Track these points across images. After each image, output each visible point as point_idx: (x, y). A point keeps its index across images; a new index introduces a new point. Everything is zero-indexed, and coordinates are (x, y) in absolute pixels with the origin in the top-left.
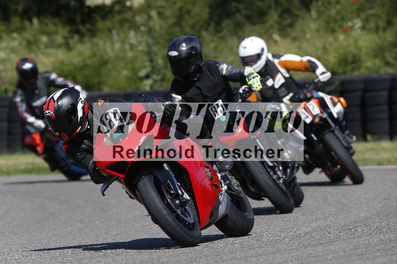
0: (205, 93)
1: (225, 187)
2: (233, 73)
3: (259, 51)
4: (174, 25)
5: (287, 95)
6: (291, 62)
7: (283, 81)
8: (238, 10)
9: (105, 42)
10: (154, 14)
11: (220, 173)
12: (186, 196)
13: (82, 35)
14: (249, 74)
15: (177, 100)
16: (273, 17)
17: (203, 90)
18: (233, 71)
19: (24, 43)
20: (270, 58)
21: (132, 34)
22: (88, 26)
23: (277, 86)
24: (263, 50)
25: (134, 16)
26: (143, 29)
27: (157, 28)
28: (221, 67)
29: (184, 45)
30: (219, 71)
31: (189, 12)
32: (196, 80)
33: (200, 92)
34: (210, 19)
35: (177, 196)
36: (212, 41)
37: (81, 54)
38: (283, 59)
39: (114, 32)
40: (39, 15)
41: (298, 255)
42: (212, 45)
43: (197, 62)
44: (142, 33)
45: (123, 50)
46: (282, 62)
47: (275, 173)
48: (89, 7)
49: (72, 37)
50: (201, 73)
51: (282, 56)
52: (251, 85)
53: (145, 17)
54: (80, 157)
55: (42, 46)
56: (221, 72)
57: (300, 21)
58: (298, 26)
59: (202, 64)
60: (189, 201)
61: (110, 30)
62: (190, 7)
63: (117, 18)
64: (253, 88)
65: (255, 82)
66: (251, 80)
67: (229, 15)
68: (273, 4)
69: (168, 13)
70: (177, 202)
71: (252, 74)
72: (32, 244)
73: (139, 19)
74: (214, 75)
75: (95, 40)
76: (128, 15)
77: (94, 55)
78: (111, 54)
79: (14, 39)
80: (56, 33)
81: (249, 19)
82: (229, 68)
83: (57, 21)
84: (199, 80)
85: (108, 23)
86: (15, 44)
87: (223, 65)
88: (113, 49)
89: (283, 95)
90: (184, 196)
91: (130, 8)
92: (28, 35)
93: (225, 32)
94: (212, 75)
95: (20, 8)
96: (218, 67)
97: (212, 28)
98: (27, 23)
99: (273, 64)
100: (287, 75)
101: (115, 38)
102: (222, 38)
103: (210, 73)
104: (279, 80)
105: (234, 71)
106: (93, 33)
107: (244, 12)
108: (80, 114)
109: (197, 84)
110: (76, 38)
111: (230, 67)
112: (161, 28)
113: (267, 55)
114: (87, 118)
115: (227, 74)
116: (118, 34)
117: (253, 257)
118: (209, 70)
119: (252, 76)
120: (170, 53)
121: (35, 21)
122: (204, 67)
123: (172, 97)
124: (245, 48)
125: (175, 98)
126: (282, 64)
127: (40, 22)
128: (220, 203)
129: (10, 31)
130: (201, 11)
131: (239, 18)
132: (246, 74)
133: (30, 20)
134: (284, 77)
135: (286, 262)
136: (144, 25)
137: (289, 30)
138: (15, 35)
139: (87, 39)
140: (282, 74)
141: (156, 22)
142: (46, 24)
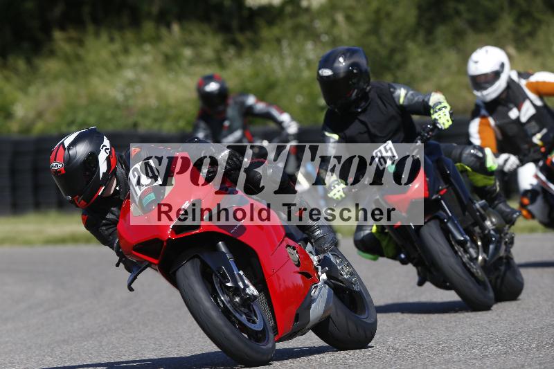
0: (373, 130)
1: (324, 277)
2: (414, 102)
3: (496, 67)
4: (368, 33)
5: (539, 132)
6: (544, 83)
7: (532, 111)
8: (458, 13)
9: (272, 57)
10: (340, 17)
11: (317, 255)
12: (252, 290)
13: (239, 47)
14: (435, 104)
15: (332, 140)
16: (506, 23)
17: (370, 126)
18: (414, 99)
19: (161, 58)
20: (515, 76)
21: (309, 46)
22: (249, 34)
23: (524, 119)
24: (502, 65)
25: (312, 20)
26: (325, 38)
27: (345, 37)
28: (398, 92)
29: (341, 59)
30: (393, 98)
31: (388, 15)
32: (360, 113)
33: (365, 129)
34: (419, 24)
35: (236, 291)
36: (421, 56)
37: (238, 74)
38: (533, 79)
39: (285, 43)
40: (181, 18)
41: (539, 357)
42: (421, 61)
43: (361, 84)
44: (324, 44)
45: (296, 68)
46: (532, 83)
47: (466, 251)
48: (250, 9)
49: (226, 50)
50: (366, 101)
51: (532, 75)
52: (435, 119)
53: (327, 22)
54: (106, 232)
55: (184, 63)
56: (396, 100)
57: (544, 27)
58: (541, 35)
59: (368, 88)
60: (255, 297)
61: (279, 41)
62: (390, 8)
63: (289, 23)
64: (438, 125)
65: (442, 115)
66: (436, 112)
67: (444, 19)
68: (506, 5)
69: (360, 16)
70: (237, 299)
71: (440, 103)
72: (168, 339)
73: (320, 25)
74: (387, 105)
75: (259, 54)
76: (304, 19)
77: (256, 75)
78: (280, 73)
79: (145, 53)
80: (204, 44)
81: (473, 24)
82: (409, 95)
83: (205, 27)
84: (364, 111)
85: (276, 31)
86: (147, 59)
87: (400, 89)
88: (283, 67)
89: (533, 131)
90: (248, 291)
91: (307, 10)
92: (165, 47)
93: (439, 44)
94: (385, 105)
95: (155, 9)
96: (393, 93)
97: (421, 37)
98: (164, 31)
99: (518, 86)
100: (539, 103)
101: (286, 51)
102: (435, 52)
103: (382, 101)
104: (528, 110)
105: (416, 99)
106: (256, 45)
107: (466, 15)
108: (103, 168)
109: (362, 118)
110: (232, 51)
111: (411, 92)
112: (351, 36)
113: (509, 73)
114: (115, 174)
115: (405, 103)
116: (290, 45)
117: (476, 359)
118: (380, 98)
119: (438, 107)
120: (320, 72)
121: (176, 28)
122: (372, 92)
123: (324, 136)
124: (476, 62)
125: (329, 138)
126: (530, 86)
127: (183, 28)
128: (312, 301)
129: (140, 42)
130: (406, 13)
131: (459, 23)
132: (431, 103)
133: (168, 26)
134: (535, 106)
135: (523, 366)
136: (327, 33)
137: (528, 40)
138: (148, 47)
139: (246, 53)
140: (532, 102)
141: (344, 30)
142: (191, 32)
